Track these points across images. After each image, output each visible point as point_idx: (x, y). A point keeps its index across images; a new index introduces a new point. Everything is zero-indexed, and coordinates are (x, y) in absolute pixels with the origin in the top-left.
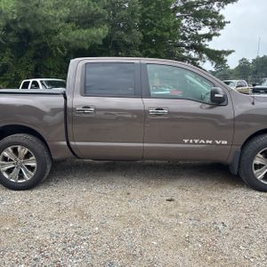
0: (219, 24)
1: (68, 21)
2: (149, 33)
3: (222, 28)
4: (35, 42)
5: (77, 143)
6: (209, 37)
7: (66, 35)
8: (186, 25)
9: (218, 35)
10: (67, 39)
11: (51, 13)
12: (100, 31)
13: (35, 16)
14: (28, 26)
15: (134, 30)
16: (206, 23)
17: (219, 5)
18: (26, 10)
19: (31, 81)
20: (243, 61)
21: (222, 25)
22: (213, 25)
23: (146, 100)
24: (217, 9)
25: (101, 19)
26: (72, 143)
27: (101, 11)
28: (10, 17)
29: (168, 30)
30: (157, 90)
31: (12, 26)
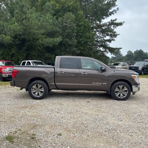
0: (114, 35)
1: (43, 34)
2: (80, 40)
3: (116, 37)
4: (28, 43)
5: (58, 84)
6: (110, 41)
7: (42, 40)
8: (98, 35)
9: (114, 40)
10: (43, 43)
11: (37, 31)
12: (58, 39)
13: (29, 32)
14: (26, 37)
15: (73, 39)
16: (108, 35)
17: (114, 27)
18: (26, 30)
19: (27, 61)
20: (130, 52)
21: (116, 36)
22: (111, 35)
23: (80, 70)
24: (113, 28)
25: (58, 34)
26: (56, 84)
27: (58, 30)
28: (18, 33)
29: (89, 38)
30: (84, 66)
31: (18, 37)
